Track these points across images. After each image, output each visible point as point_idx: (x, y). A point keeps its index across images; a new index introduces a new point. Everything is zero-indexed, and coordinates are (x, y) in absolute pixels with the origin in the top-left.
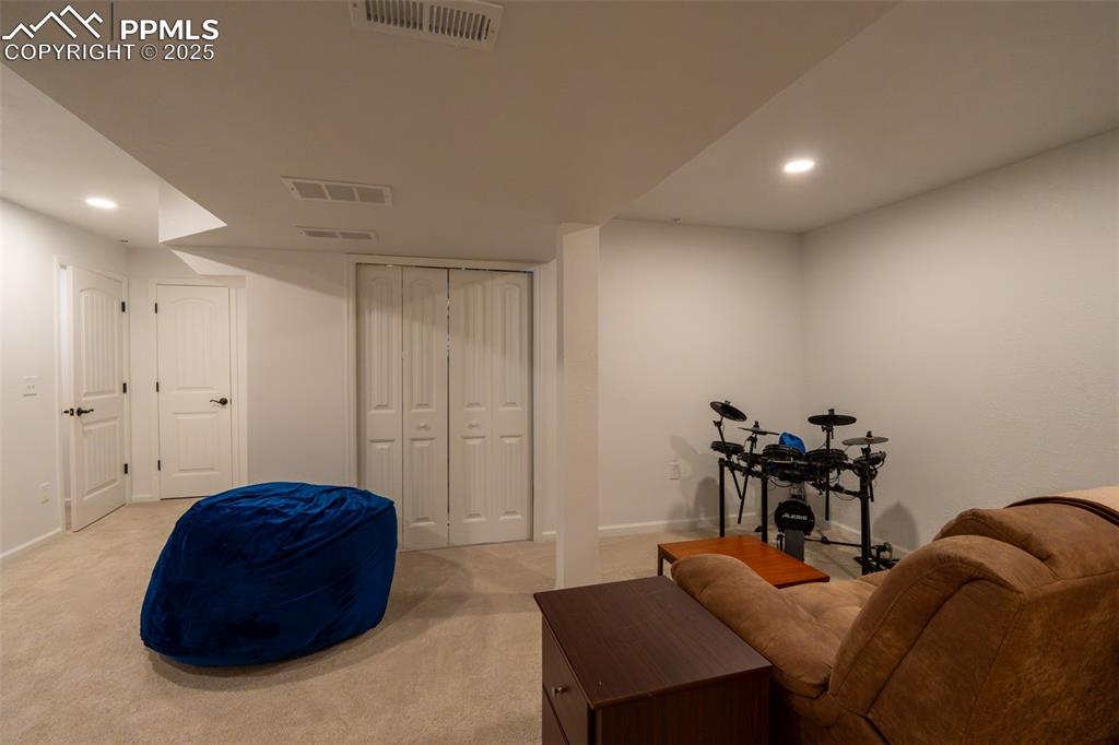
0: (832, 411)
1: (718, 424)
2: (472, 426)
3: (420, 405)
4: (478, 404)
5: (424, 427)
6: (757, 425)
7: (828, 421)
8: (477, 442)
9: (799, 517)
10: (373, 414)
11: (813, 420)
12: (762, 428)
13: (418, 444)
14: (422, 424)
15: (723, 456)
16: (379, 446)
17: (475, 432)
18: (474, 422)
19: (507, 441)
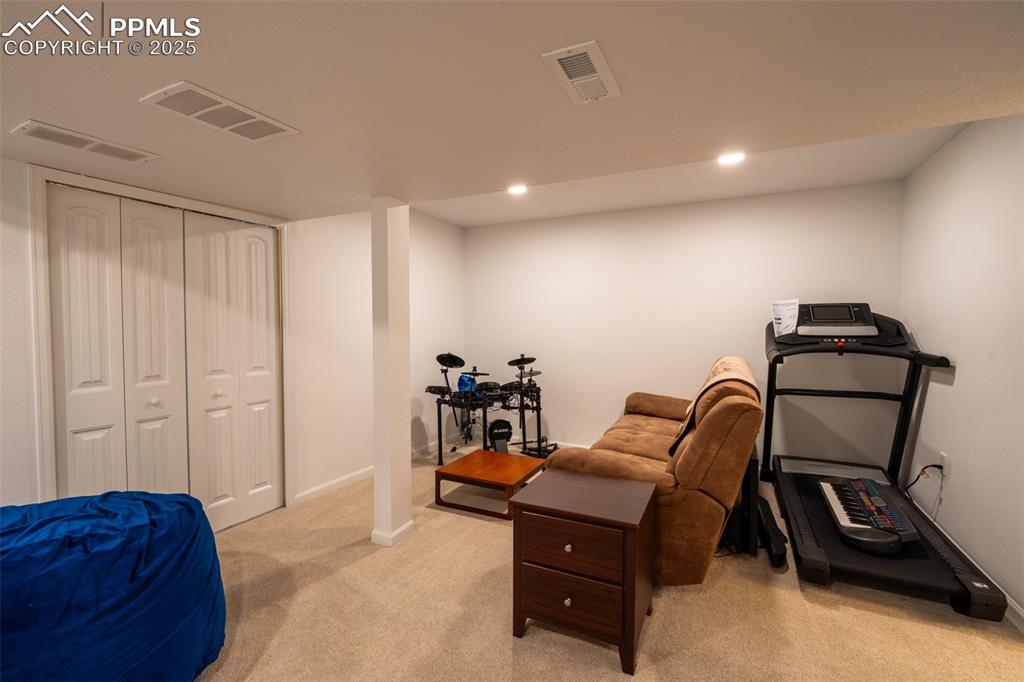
0: (522, 355)
1: (445, 372)
2: (216, 396)
3: (148, 378)
4: (222, 371)
5: (155, 405)
6: (475, 369)
7: (521, 362)
8: (222, 414)
9: (503, 430)
10: (74, 393)
11: (511, 363)
12: (478, 371)
13: (149, 426)
14: (154, 401)
15: (439, 397)
16: (87, 437)
17: (220, 402)
18: (220, 392)
19: (256, 408)
